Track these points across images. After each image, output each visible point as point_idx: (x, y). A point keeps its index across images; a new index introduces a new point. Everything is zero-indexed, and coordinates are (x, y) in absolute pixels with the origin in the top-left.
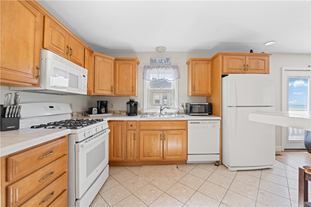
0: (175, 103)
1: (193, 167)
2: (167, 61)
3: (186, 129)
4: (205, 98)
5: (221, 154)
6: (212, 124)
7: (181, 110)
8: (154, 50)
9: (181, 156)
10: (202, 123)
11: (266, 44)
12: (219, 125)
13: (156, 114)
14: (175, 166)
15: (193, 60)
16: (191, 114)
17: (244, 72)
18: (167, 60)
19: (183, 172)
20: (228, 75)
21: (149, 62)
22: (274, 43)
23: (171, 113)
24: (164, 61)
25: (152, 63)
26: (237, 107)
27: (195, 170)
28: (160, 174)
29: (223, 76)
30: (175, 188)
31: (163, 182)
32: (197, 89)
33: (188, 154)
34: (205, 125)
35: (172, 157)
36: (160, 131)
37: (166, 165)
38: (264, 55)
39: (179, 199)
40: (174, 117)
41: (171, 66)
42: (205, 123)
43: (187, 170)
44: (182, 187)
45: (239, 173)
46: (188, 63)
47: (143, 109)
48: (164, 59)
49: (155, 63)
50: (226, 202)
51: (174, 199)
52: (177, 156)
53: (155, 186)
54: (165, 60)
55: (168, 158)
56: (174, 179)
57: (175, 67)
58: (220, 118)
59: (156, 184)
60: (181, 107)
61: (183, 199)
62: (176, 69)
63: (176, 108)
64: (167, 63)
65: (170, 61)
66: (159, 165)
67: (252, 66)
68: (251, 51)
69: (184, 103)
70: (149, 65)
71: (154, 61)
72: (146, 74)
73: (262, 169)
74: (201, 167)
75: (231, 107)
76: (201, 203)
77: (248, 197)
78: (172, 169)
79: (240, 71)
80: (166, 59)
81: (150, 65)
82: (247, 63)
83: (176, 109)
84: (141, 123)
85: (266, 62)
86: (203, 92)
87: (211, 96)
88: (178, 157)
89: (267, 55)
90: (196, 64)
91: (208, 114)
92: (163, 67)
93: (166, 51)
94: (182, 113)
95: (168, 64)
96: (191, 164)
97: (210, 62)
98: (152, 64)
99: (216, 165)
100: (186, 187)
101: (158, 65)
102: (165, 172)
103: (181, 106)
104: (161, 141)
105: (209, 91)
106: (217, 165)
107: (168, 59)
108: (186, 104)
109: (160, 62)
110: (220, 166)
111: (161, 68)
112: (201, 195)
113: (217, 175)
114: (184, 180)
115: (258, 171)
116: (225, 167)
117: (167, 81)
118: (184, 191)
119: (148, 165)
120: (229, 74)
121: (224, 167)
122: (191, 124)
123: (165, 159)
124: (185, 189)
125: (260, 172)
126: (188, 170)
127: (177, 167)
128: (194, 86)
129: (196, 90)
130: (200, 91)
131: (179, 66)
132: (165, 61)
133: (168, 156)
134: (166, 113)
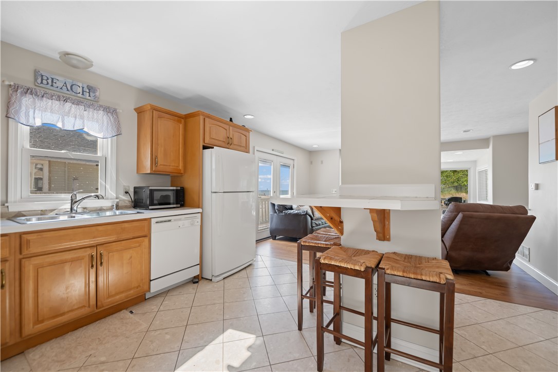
0: (108, 187)
1: (160, 300)
2: (89, 93)
3: (148, 236)
4: (169, 179)
5: (201, 264)
6: (190, 221)
7: (124, 200)
8: (57, 57)
9: (137, 288)
10: (175, 220)
11: (245, 117)
12: (199, 220)
13: (55, 212)
14: (125, 314)
15: (154, 109)
16: (150, 207)
17: (228, 146)
18: (89, 90)
19: (148, 313)
20: (213, 148)
21: (31, 78)
22: (253, 117)
23: (98, 208)
24: (80, 90)
25: (42, 83)
26: (224, 192)
27: (167, 302)
28: (99, 339)
29: (205, 148)
30: (148, 342)
31: (117, 347)
32: (161, 161)
33: (151, 281)
34: (180, 223)
35: (118, 297)
36: (89, 249)
37: (103, 320)
38: (244, 130)
39: (167, 350)
40: (109, 216)
41: (101, 106)
42: (180, 220)
43: (153, 308)
44: (160, 334)
45: (225, 280)
46: (140, 111)
47: (7, 202)
48: (80, 85)
49: (52, 86)
50: (228, 316)
51: (158, 356)
52: (130, 289)
53: (103, 363)
54: (83, 88)
55: (106, 302)
56: (137, 330)
57: (111, 111)
58: (200, 210)
59: (103, 359)
60: (124, 196)
61: (172, 347)
62: (112, 115)
63: (110, 197)
64: (90, 96)
65: (97, 94)
66: (84, 328)
67: (235, 141)
68: (231, 120)
69: (129, 187)
70: (31, 85)
71: (50, 81)
72: (20, 107)
73: (245, 268)
74: (174, 294)
75: (215, 192)
76: (201, 335)
77: (246, 299)
78: (122, 319)
79: (223, 144)
80: (85, 86)
81: (34, 87)
82: (231, 136)
83: (111, 199)
84: (29, 238)
85: (247, 139)
86: (169, 169)
87: (182, 176)
88: (132, 292)
89: (248, 130)
90: (160, 117)
91: (179, 205)
92: (78, 103)
93: (89, 69)
94: (126, 207)
95: (92, 98)
96: (156, 296)
97: (183, 121)
98: (41, 85)
99: (194, 283)
100: (166, 331)
101: (64, 95)
102: (109, 331)
103: (122, 192)
104: (91, 270)
105: (181, 167)
106: (197, 282)
107: (92, 88)
108: (135, 188)
109: (69, 88)
110: (200, 282)
111: (73, 103)
112: (195, 326)
113: (203, 293)
114: (158, 322)
115: (243, 271)
116: (208, 280)
117: (85, 136)
118: (168, 337)
119: (51, 339)
120: (215, 147)
121: (206, 282)
122: (158, 224)
123: (103, 307)
124: (166, 333)
125: (244, 272)
126: (155, 307)
127: (131, 312)
128: (156, 157)
129: (159, 164)
130: (166, 165)
131: (121, 111)
132: (83, 91)
133: (109, 296)
134: (85, 210)
